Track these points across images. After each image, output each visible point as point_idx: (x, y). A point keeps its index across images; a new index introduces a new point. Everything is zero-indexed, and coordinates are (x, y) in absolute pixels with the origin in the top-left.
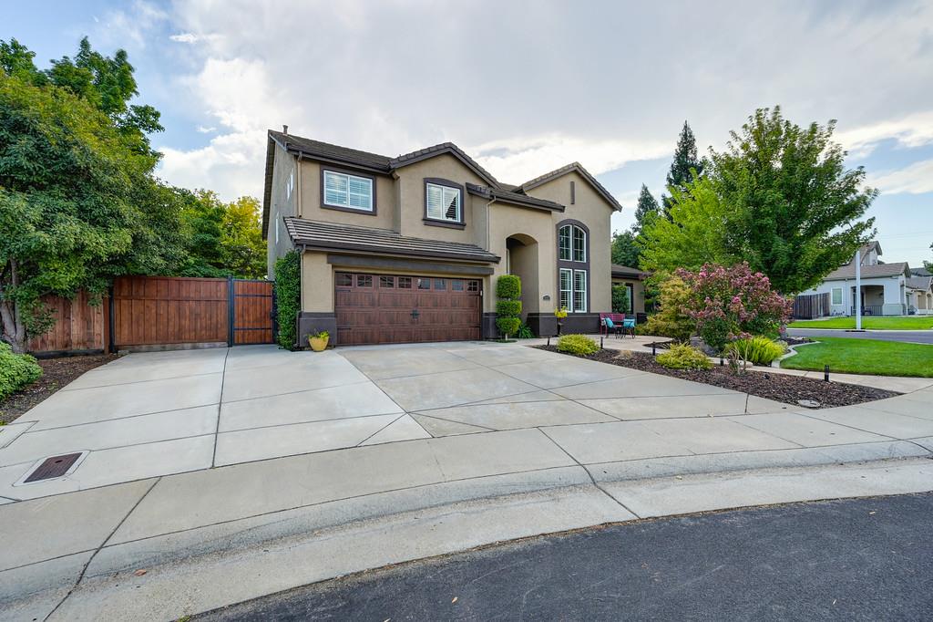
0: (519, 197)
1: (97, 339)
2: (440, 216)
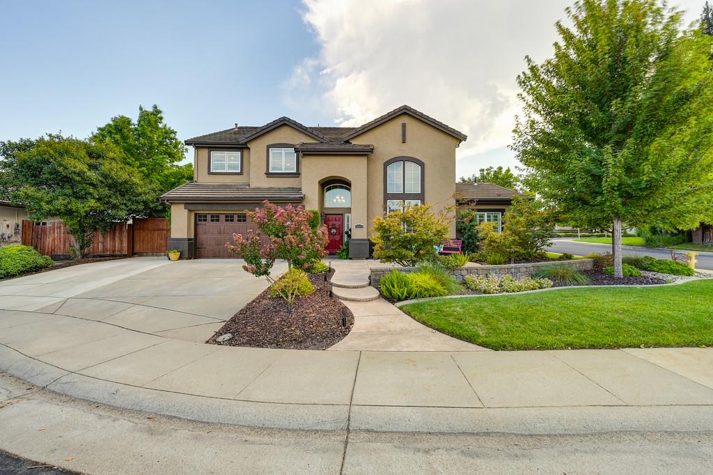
0: (347, 147)
1: (124, 249)
2: (281, 169)
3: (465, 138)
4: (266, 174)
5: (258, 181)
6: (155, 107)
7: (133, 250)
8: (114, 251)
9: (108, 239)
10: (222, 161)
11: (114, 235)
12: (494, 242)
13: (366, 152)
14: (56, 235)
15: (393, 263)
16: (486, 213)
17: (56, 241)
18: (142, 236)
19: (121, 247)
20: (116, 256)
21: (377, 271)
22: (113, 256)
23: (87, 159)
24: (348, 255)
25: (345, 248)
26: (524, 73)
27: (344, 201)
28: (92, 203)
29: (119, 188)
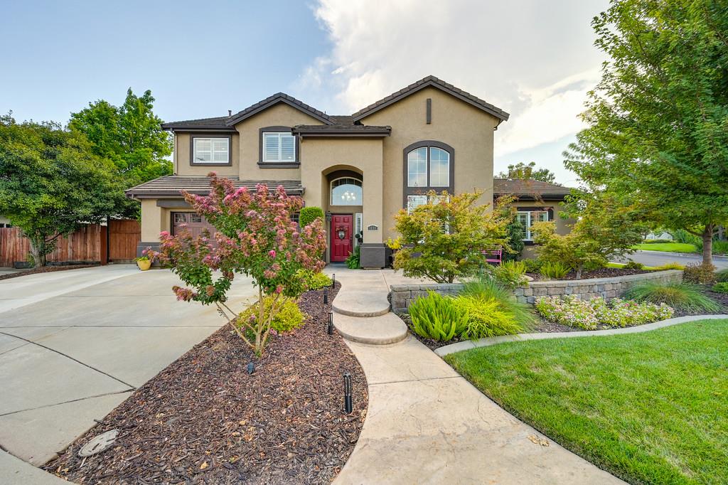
0: (357, 128)
1: (97, 255)
2: (277, 159)
3: (506, 116)
4: (259, 164)
5: (248, 172)
6: (148, 93)
7: (108, 256)
8: (85, 258)
9: (79, 244)
10: (207, 150)
11: (86, 238)
12: (555, 247)
13: (382, 135)
14: (18, 239)
15: (422, 278)
16: (529, 212)
17: (18, 246)
18: (118, 241)
19: (94, 253)
20: (87, 264)
21: (401, 290)
22: (84, 263)
23: (42, 146)
24: (358, 263)
25: (355, 254)
26: (602, 14)
27: (354, 198)
28: (45, 198)
29: (83, 182)
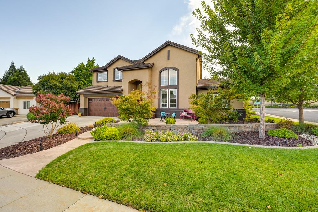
2: (119, 78)
4: (113, 81)
5: (111, 84)
6: (93, 58)
10: (101, 77)
